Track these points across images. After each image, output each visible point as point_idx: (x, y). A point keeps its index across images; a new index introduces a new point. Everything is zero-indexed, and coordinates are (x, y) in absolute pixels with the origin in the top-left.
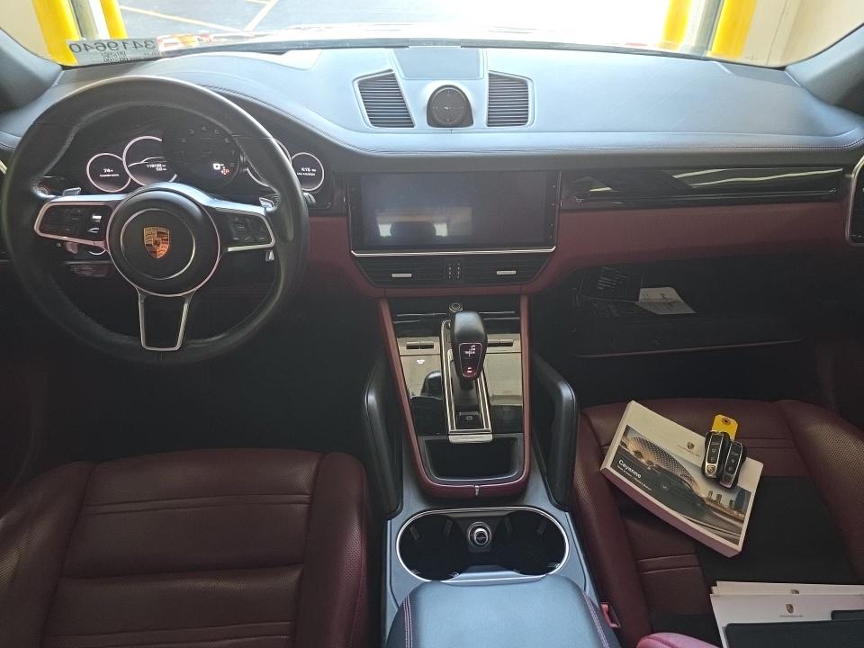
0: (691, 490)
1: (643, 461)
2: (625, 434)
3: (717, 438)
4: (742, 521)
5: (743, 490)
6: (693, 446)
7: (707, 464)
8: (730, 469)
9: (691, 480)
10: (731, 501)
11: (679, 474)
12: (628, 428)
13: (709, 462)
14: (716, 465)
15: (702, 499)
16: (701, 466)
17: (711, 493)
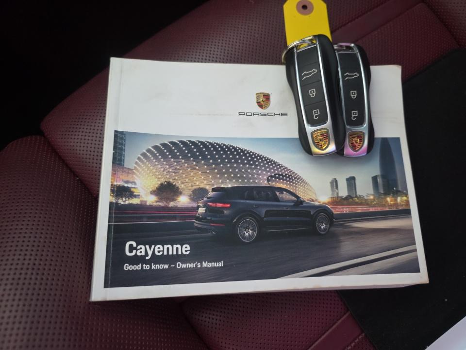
0: (299, 202)
1: (183, 201)
2: (118, 161)
3: (307, 57)
4: (407, 212)
5: (385, 141)
6: (267, 97)
7: (309, 129)
8: (355, 114)
9: (290, 177)
10: (375, 179)
11: (262, 180)
12: (120, 137)
13: (312, 123)
14: (329, 124)
15: (323, 210)
16: (296, 135)
17: (335, 184)
